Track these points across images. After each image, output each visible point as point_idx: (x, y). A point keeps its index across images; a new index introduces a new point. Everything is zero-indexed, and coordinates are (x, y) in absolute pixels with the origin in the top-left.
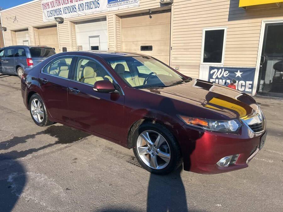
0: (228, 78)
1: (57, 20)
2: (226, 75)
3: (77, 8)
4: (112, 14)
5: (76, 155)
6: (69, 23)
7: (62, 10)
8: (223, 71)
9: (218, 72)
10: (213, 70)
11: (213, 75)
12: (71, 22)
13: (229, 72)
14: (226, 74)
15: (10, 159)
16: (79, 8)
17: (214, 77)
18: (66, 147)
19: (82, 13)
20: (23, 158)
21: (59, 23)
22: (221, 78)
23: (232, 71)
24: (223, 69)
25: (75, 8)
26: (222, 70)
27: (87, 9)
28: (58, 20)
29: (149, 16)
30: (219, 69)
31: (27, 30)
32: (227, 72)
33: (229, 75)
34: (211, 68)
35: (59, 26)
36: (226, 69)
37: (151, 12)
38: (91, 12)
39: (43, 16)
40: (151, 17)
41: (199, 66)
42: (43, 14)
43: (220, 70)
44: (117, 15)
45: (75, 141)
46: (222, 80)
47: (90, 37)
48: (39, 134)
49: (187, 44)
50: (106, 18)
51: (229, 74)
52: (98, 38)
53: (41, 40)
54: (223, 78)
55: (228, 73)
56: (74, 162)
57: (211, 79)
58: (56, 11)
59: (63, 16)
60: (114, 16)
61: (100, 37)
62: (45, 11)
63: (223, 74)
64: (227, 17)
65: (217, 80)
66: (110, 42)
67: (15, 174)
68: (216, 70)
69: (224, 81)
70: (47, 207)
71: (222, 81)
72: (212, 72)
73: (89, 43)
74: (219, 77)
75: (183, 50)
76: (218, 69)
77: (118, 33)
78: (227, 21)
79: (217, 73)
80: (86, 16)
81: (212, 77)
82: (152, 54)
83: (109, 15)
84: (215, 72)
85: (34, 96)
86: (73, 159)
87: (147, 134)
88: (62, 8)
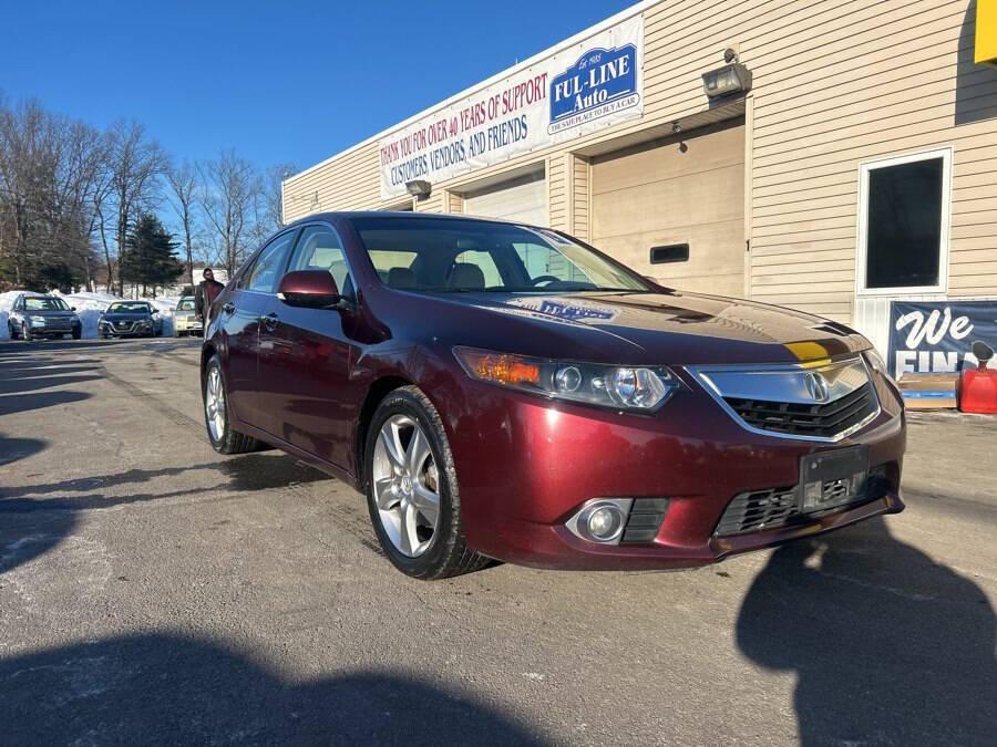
0: (962, 345)
1: (411, 191)
2: (960, 331)
3: (467, 149)
4: (561, 153)
5: (237, 515)
6: (442, 196)
7: (428, 160)
8: (948, 318)
9: (925, 321)
10: (906, 314)
11: (907, 336)
12: (451, 191)
13: (974, 319)
14: (959, 328)
15: (68, 508)
16: (471, 148)
17: (912, 342)
18: (231, 498)
19: (479, 160)
20: (99, 510)
21: (419, 200)
22: (939, 347)
23: (985, 314)
24: (947, 311)
25: (463, 150)
26: (942, 315)
27: (492, 147)
28: (417, 189)
29: (678, 145)
30: (931, 311)
32: (965, 320)
33: (971, 333)
34: (899, 309)
35: (420, 208)
36: (959, 309)
37: (678, 132)
38: (502, 154)
39: (382, 183)
40: (684, 148)
41: (850, 303)
42: (381, 178)
43: (935, 315)
44: (576, 154)
45: (272, 487)
46: (946, 352)
48: (198, 467)
49: (805, 227)
50: (543, 171)
51: (972, 327)
54: (948, 346)
55: (969, 324)
56: (210, 529)
57: (898, 353)
58: (412, 165)
59: (431, 177)
60: (567, 159)
62: (387, 169)
63: (948, 332)
64: (952, 109)
65: (924, 355)
67: (41, 536)
68: (918, 315)
69: (953, 356)
70: (29, 604)
71: (947, 358)
72: (901, 324)
74: (933, 341)
75: (787, 249)
76: (926, 308)
77: (578, 212)
78: (953, 125)
79: (923, 325)
80: (490, 169)
81: (904, 342)
82: (689, 274)
83: (553, 156)
84: (915, 321)
85: (212, 359)
86: (218, 521)
87: (395, 428)
88: (428, 155)
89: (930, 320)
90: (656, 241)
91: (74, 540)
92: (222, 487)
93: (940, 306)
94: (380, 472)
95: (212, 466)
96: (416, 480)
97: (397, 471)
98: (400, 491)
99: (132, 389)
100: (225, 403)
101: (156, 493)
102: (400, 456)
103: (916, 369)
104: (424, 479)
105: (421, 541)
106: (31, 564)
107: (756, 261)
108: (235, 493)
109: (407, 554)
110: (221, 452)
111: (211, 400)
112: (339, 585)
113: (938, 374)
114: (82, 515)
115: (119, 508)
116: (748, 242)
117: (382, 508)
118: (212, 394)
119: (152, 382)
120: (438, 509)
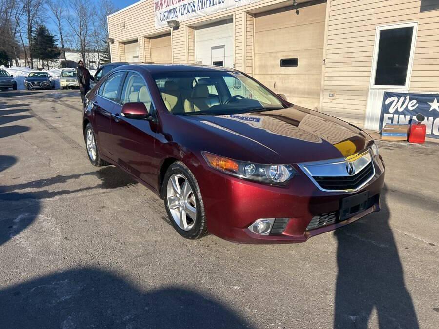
0: (412, 112)
1: (170, 26)
2: (412, 106)
3: (196, 6)
4: (240, 12)
5: (108, 203)
6: (185, 29)
7: (178, 10)
8: (408, 100)
9: (398, 101)
10: (390, 98)
11: (389, 107)
12: (189, 27)
13: (418, 102)
14: (412, 105)
15: (35, 198)
16: (198, 6)
17: (391, 110)
18: (104, 193)
19: (202, 12)
20: (48, 199)
21: (174, 30)
22: (403, 113)
23: (424, 99)
24: (408, 97)
25: (194, 6)
26: (406, 99)
27: (208, 6)
28: (173, 25)
29: (295, 10)
30: (401, 97)
31: (136, 41)
32: (415, 102)
33: (417, 107)
34: (388, 95)
35: (174, 34)
36: (413, 96)
37: (296, 4)
38: (213, 10)
39: (156, 20)
40: (298, 12)
41: (367, 91)
42: (155, 17)
43: (402, 99)
44: (248, 12)
45: (120, 186)
46: (405, 115)
47: (213, 48)
48: (86, 174)
49: (350, 55)
50: (232, 19)
51: (417, 105)
52: (223, 49)
53: (152, 54)
54: (406, 112)
55: (416, 103)
56: (97, 211)
57: (385, 114)
58: (170, 12)
59: (179, 19)
60: (244, 15)
61: (225, 47)
62: (158, 13)
63: (407, 106)
64: (419, 4)
65: (396, 116)
66: (237, 55)
67: (27, 215)
68: (395, 98)
69: (408, 117)
70: (30, 252)
71: (405, 118)
72: (387, 102)
73: (211, 58)
74: (400, 110)
75: (342, 65)
76: (399, 95)
77: (248, 40)
78: (419, 12)
79: (397, 103)
80: (207, 17)
81: (388, 109)
82: (297, 73)
83: (237, 13)
84: (394, 101)
85: (88, 125)
86: (100, 206)
87: (176, 179)
88: (178, 8)
89: (400, 101)
90: (283, 56)
91: (41, 217)
92: (99, 186)
93: (405, 95)
94: (170, 194)
95: (92, 173)
96: (186, 201)
97: (178, 196)
98: (179, 203)
99: (48, 124)
100: (96, 145)
101: (71, 189)
102: (179, 190)
103: (392, 122)
104: (189, 201)
105: (188, 224)
106: (26, 230)
107: (327, 70)
108: (105, 190)
109: (182, 228)
110: (95, 165)
111: (89, 142)
112: (156, 242)
113: (401, 125)
114: (41, 202)
115: (57, 198)
116: (324, 61)
117: (172, 208)
118: (89, 140)
119: (56, 119)
120: (196, 215)
